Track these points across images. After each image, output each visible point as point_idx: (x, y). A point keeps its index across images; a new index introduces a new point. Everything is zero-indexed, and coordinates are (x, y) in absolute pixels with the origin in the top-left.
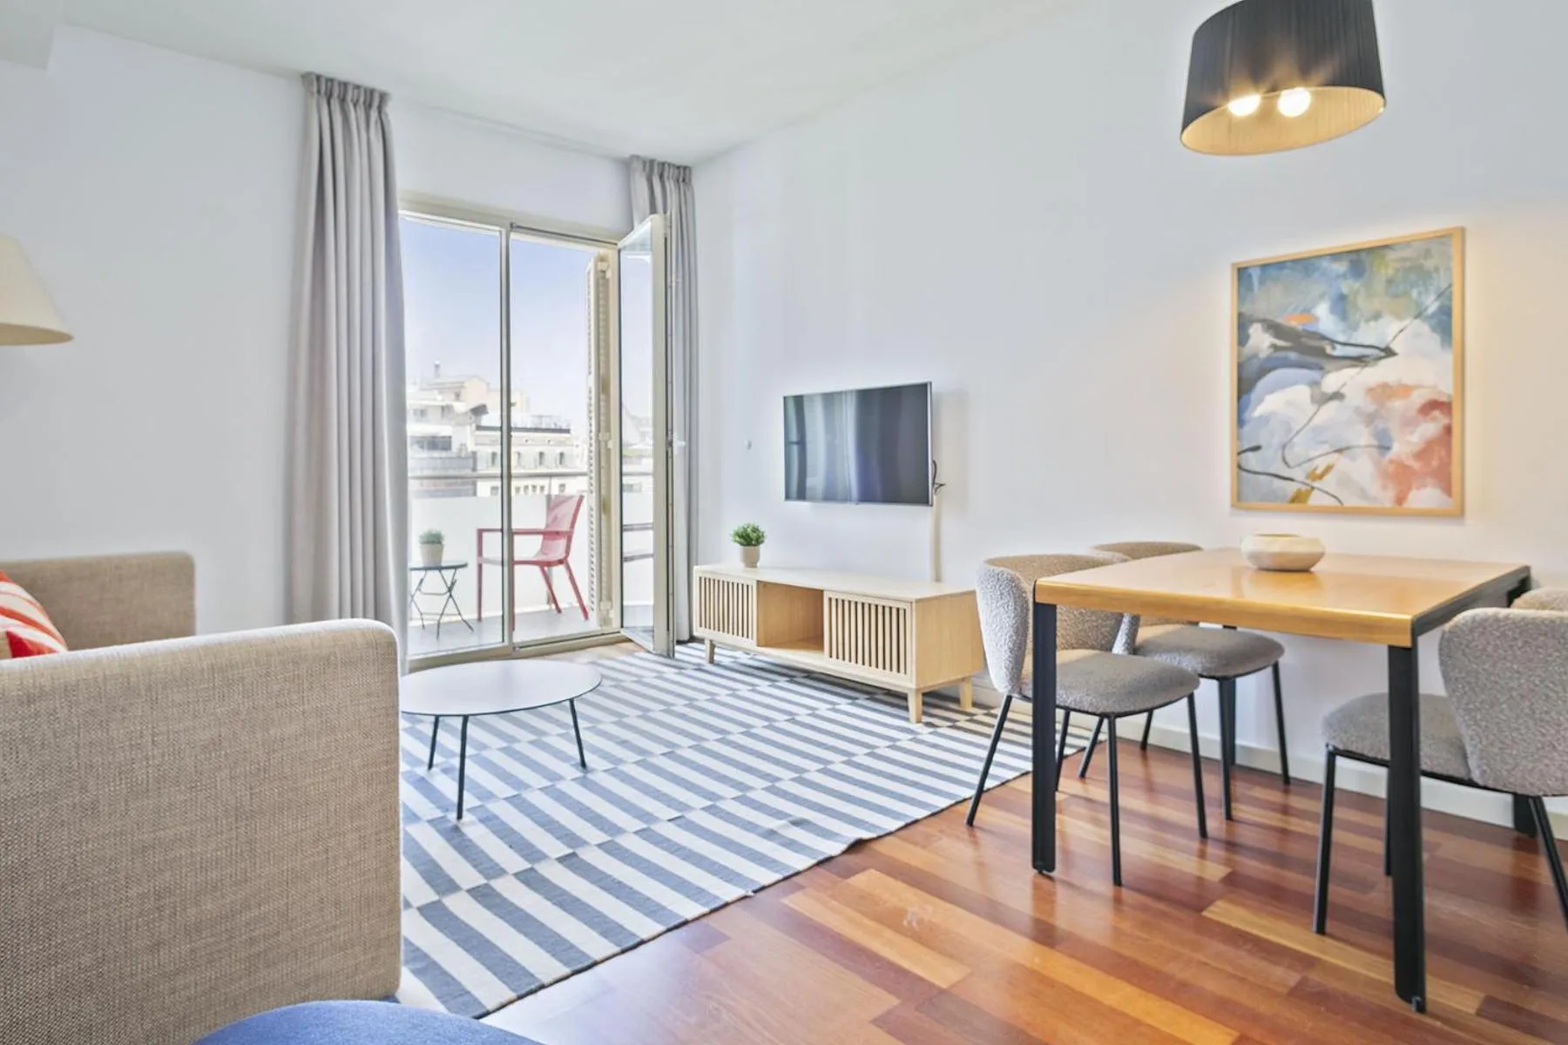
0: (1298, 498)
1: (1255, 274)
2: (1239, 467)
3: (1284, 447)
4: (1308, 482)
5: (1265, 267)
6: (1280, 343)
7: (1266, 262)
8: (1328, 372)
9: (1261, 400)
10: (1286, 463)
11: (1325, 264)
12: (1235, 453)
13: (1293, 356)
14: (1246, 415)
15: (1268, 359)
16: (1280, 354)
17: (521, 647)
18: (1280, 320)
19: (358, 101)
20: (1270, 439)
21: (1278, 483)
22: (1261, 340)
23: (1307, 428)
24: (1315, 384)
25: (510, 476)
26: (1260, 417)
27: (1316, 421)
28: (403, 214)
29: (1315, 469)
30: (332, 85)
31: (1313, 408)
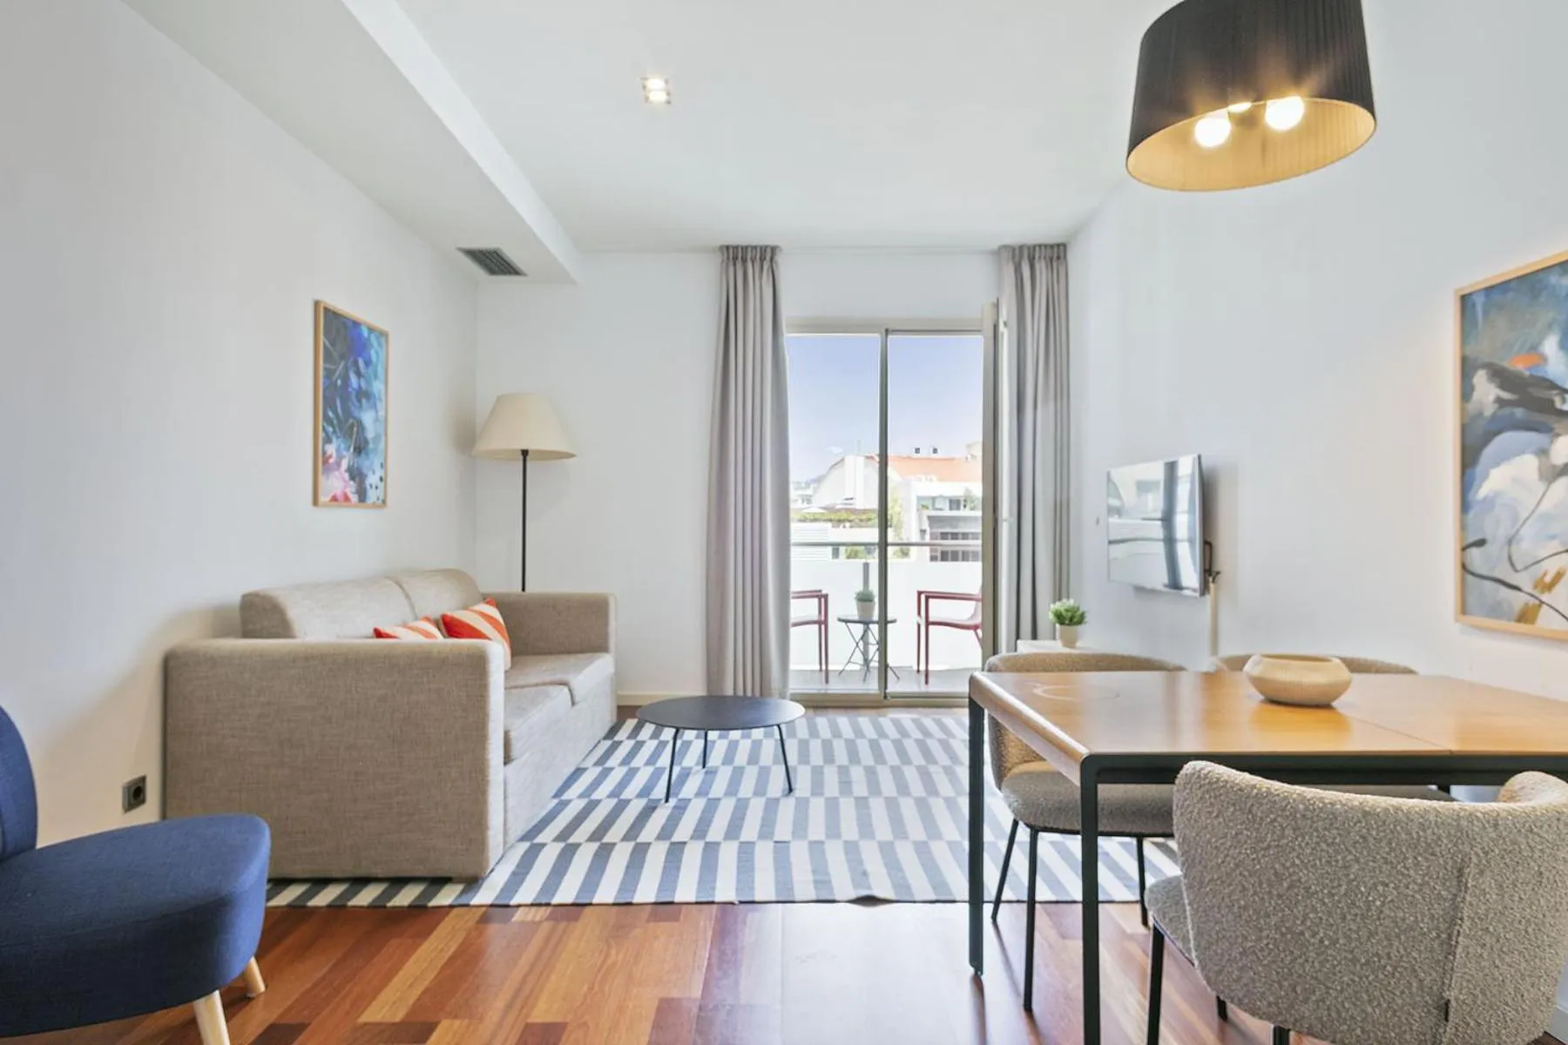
0: (1526, 616)
1: (1479, 301)
2: (1464, 567)
3: (1510, 542)
4: (1536, 593)
5: (1489, 290)
6: (1506, 395)
7: (1487, 285)
8: (1558, 435)
9: (1486, 476)
10: (1512, 565)
11: (1553, 279)
12: (1459, 548)
13: (1519, 412)
14: (1471, 496)
15: (1494, 417)
16: (1507, 411)
17: (893, 697)
18: (1506, 364)
19: (755, 258)
20: (1495, 528)
21: (1504, 591)
22: (1487, 392)
23: (1535, 515)
24: (1543, 452)
25: (886, 545)
26: (1485, 499)
27: (1546, 506)
28: (788, 337)
29: (1545, 574)
30: (738, 252)
31: (1541, 487)
